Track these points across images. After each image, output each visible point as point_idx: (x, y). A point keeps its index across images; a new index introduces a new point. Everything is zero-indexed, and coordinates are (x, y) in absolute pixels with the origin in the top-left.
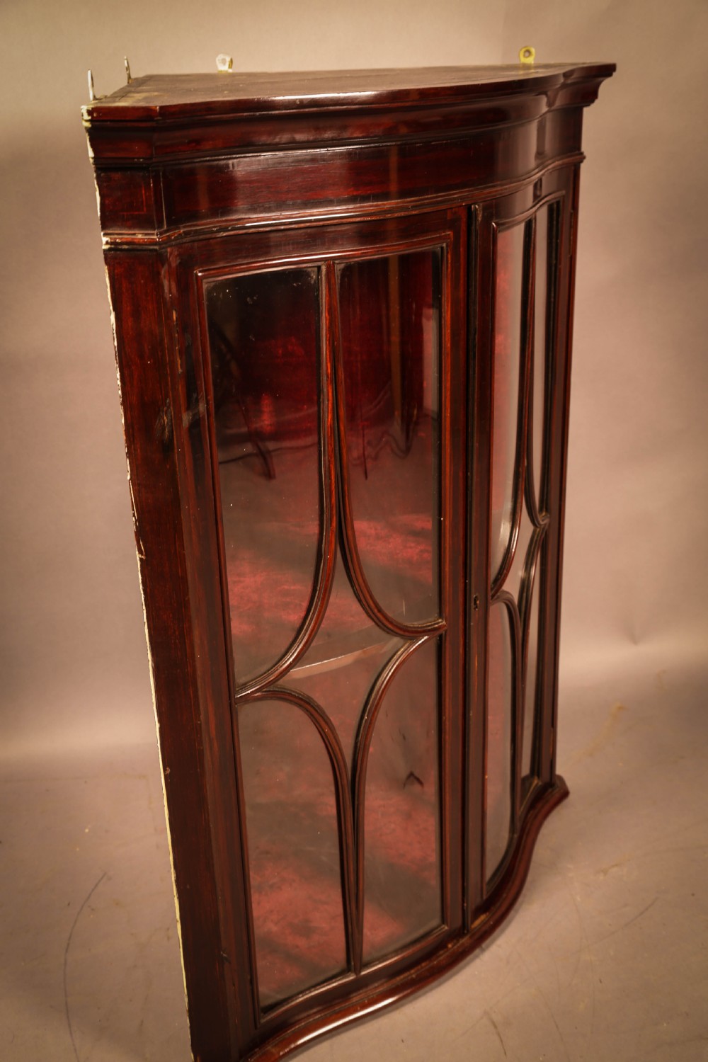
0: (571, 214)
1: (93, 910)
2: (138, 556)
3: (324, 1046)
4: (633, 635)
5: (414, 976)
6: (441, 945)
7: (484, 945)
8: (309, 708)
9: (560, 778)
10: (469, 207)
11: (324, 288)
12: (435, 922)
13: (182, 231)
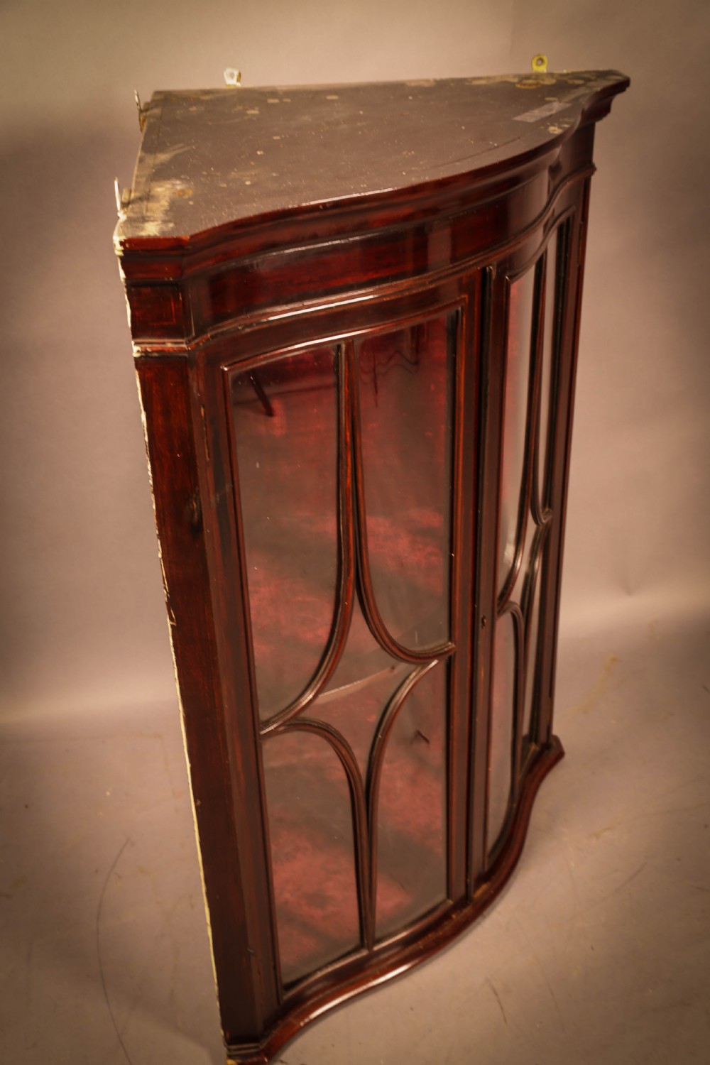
0: (581, 226)
1: (120, 877)
2: (169, 623)
3: (341, 1013)
4: (628, 588)
5: (421, 947)
6: (446, 916)
7: (485, 913)
8: (327, 734)
9: (557, 739)
10: (484, 269)
11: (343, 364)
12: (441, 896)
13: (209, 335)
